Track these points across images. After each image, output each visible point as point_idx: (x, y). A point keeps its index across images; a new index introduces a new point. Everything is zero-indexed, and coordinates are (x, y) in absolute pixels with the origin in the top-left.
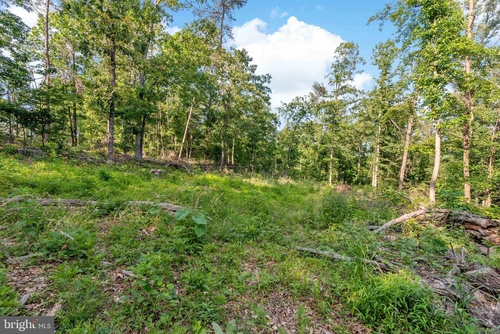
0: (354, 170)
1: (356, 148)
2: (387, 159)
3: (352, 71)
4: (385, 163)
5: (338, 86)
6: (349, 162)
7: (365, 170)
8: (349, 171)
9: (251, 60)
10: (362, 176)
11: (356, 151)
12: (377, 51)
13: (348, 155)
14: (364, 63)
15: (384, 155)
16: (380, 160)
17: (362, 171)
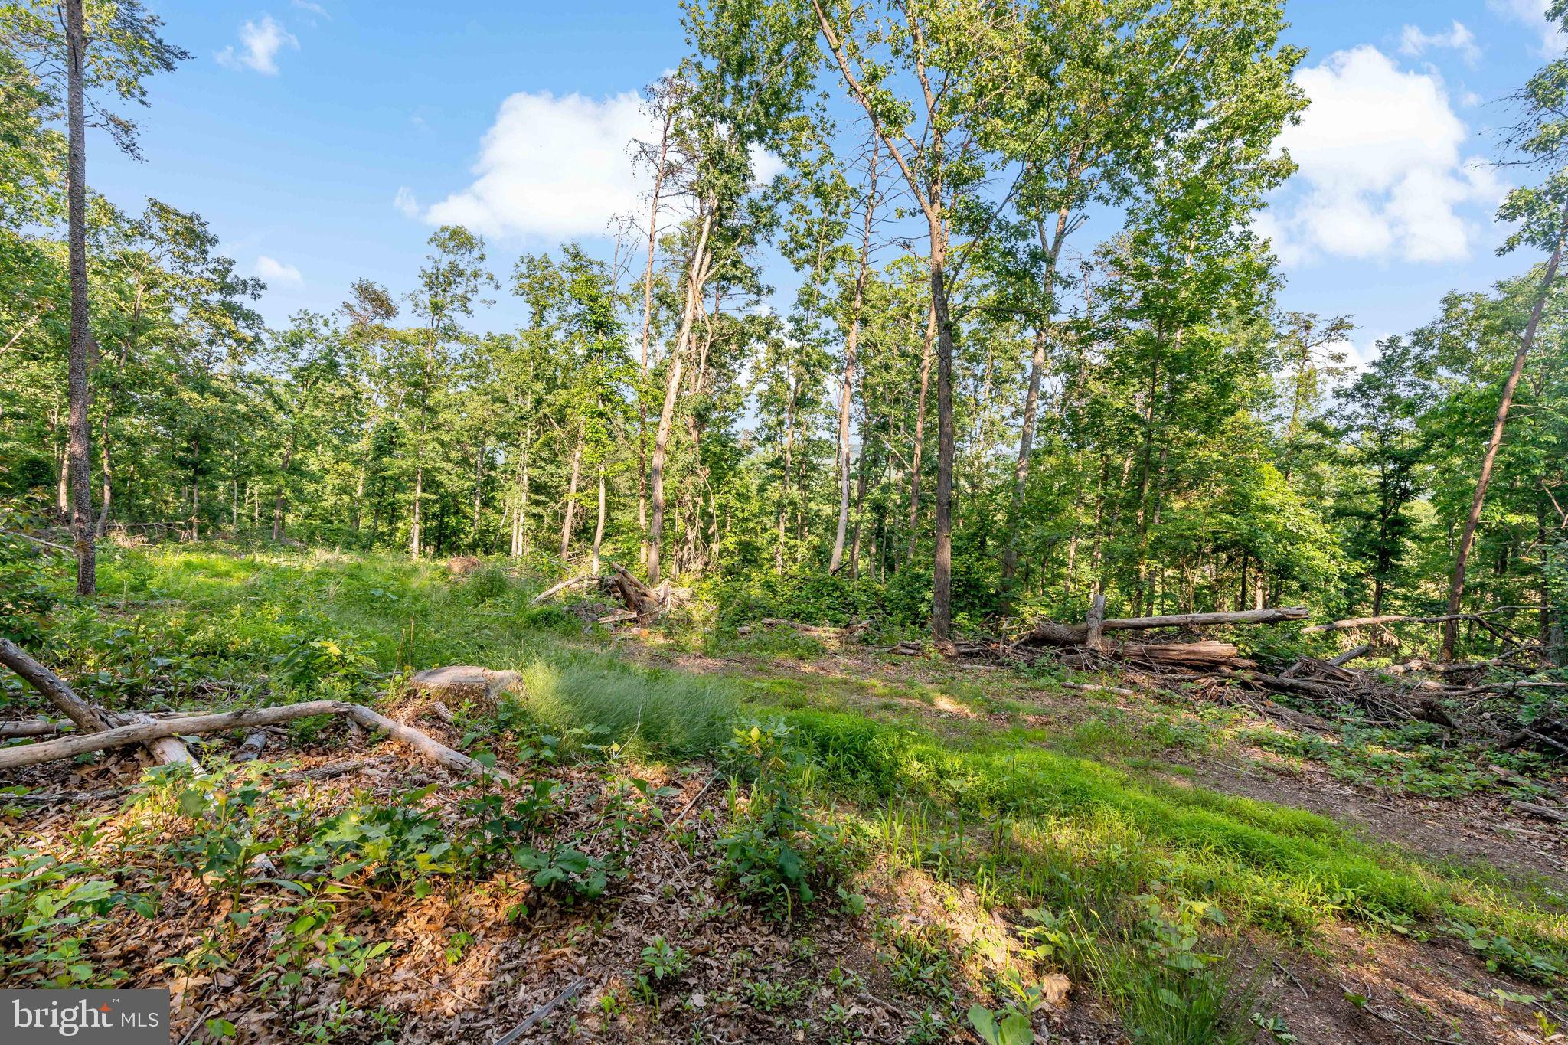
0: (465, 517)
1: (472, 461)
2: (542, 498)
3: (469, 295)
4: (537, 503)
5: (435, 323)
6: (455, 497)
7: (493, 516)
8: (452, 521)
9: (214, 241)
10: (487, 531)
11: (470, 466)
12: (523, 268)
13: (453, 480)
14: (497, 287)
15: (537, 487)
16: (530, 499)
17: (486, 519)
